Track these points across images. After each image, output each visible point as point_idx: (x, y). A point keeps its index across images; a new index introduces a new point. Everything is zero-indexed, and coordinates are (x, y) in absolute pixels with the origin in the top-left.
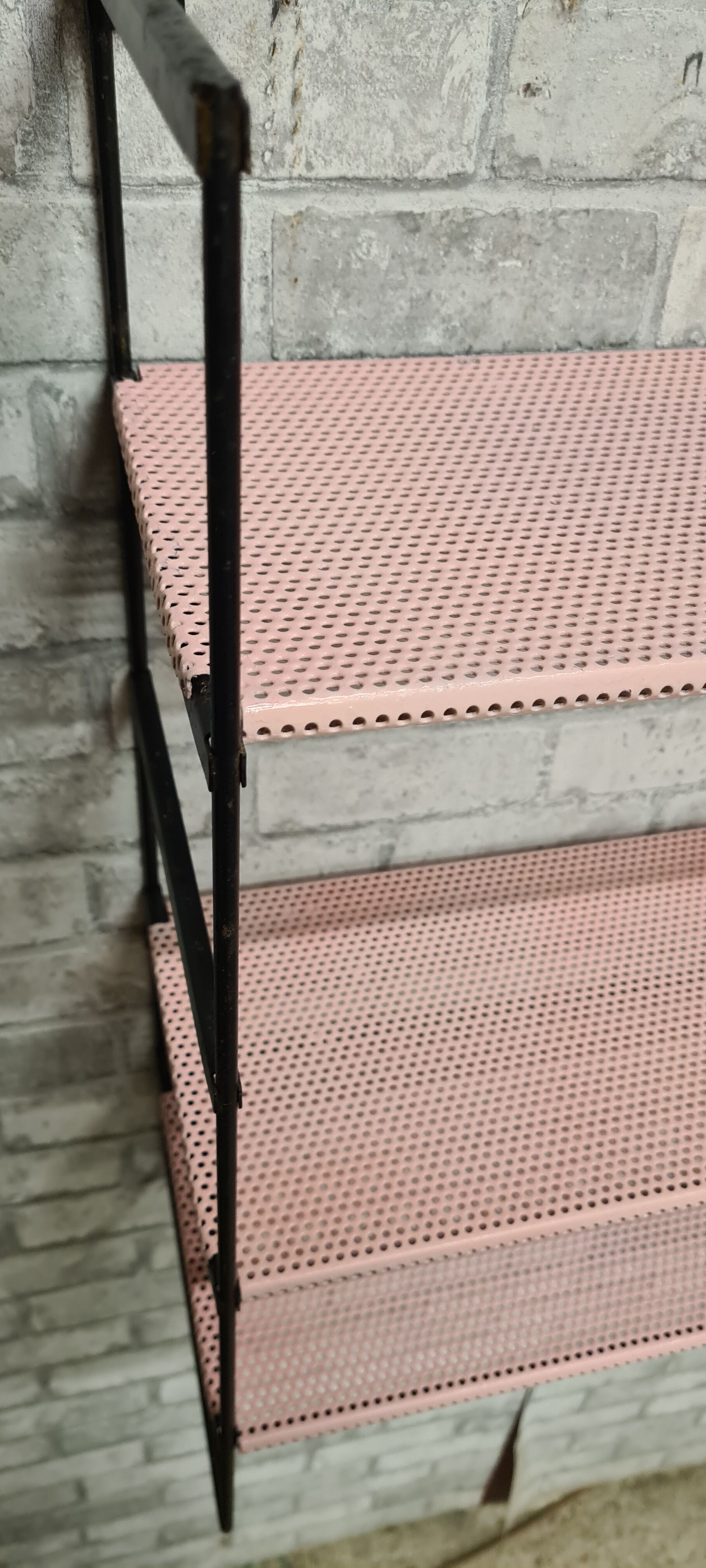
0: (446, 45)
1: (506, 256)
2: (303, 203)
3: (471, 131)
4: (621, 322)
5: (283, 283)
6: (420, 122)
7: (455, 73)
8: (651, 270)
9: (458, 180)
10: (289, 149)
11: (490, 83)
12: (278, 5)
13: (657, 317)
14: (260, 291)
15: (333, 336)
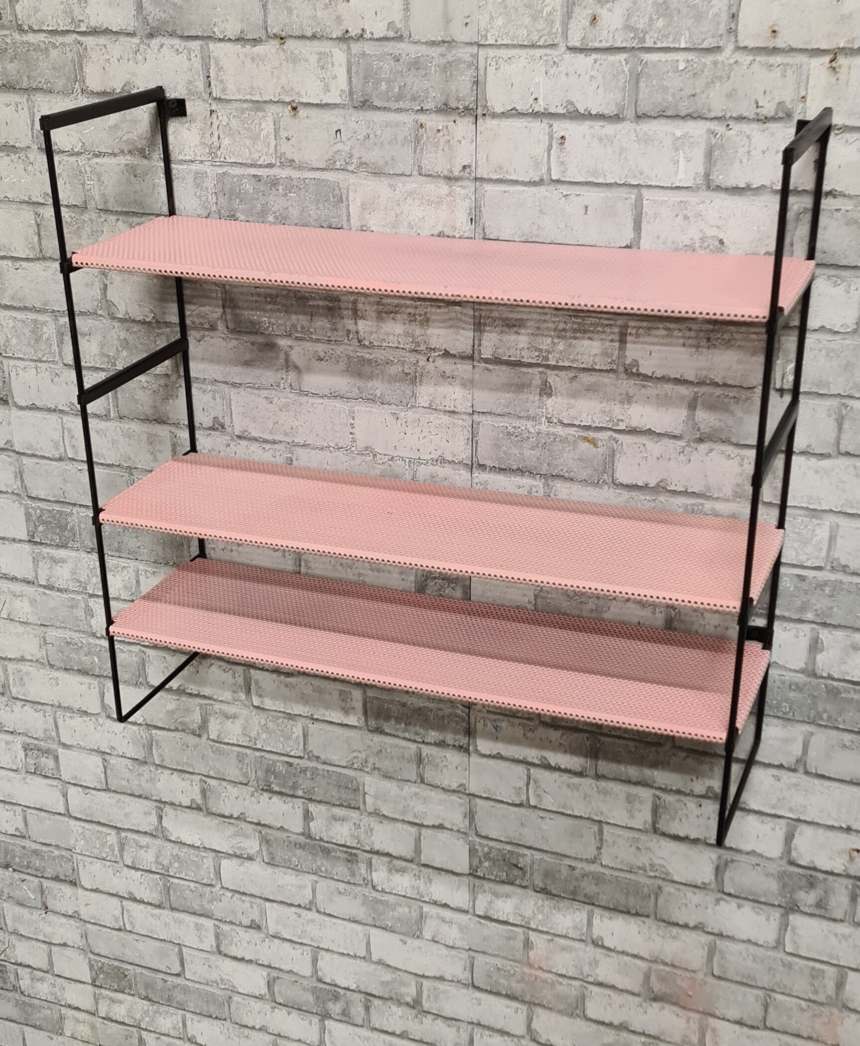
0: (260, 124)
1: (290, 192)
2: (225, 169)
3: (272, 150)
4: (336, 220)
5: (221, 195)
6: (256, 147)
7: (264, 133)
8: (342, 202)
9: (270, 166)
11: (275, 136)
12: (212, 112)
13: (349, 220)
14: (214, 196)
15: (238, 215)
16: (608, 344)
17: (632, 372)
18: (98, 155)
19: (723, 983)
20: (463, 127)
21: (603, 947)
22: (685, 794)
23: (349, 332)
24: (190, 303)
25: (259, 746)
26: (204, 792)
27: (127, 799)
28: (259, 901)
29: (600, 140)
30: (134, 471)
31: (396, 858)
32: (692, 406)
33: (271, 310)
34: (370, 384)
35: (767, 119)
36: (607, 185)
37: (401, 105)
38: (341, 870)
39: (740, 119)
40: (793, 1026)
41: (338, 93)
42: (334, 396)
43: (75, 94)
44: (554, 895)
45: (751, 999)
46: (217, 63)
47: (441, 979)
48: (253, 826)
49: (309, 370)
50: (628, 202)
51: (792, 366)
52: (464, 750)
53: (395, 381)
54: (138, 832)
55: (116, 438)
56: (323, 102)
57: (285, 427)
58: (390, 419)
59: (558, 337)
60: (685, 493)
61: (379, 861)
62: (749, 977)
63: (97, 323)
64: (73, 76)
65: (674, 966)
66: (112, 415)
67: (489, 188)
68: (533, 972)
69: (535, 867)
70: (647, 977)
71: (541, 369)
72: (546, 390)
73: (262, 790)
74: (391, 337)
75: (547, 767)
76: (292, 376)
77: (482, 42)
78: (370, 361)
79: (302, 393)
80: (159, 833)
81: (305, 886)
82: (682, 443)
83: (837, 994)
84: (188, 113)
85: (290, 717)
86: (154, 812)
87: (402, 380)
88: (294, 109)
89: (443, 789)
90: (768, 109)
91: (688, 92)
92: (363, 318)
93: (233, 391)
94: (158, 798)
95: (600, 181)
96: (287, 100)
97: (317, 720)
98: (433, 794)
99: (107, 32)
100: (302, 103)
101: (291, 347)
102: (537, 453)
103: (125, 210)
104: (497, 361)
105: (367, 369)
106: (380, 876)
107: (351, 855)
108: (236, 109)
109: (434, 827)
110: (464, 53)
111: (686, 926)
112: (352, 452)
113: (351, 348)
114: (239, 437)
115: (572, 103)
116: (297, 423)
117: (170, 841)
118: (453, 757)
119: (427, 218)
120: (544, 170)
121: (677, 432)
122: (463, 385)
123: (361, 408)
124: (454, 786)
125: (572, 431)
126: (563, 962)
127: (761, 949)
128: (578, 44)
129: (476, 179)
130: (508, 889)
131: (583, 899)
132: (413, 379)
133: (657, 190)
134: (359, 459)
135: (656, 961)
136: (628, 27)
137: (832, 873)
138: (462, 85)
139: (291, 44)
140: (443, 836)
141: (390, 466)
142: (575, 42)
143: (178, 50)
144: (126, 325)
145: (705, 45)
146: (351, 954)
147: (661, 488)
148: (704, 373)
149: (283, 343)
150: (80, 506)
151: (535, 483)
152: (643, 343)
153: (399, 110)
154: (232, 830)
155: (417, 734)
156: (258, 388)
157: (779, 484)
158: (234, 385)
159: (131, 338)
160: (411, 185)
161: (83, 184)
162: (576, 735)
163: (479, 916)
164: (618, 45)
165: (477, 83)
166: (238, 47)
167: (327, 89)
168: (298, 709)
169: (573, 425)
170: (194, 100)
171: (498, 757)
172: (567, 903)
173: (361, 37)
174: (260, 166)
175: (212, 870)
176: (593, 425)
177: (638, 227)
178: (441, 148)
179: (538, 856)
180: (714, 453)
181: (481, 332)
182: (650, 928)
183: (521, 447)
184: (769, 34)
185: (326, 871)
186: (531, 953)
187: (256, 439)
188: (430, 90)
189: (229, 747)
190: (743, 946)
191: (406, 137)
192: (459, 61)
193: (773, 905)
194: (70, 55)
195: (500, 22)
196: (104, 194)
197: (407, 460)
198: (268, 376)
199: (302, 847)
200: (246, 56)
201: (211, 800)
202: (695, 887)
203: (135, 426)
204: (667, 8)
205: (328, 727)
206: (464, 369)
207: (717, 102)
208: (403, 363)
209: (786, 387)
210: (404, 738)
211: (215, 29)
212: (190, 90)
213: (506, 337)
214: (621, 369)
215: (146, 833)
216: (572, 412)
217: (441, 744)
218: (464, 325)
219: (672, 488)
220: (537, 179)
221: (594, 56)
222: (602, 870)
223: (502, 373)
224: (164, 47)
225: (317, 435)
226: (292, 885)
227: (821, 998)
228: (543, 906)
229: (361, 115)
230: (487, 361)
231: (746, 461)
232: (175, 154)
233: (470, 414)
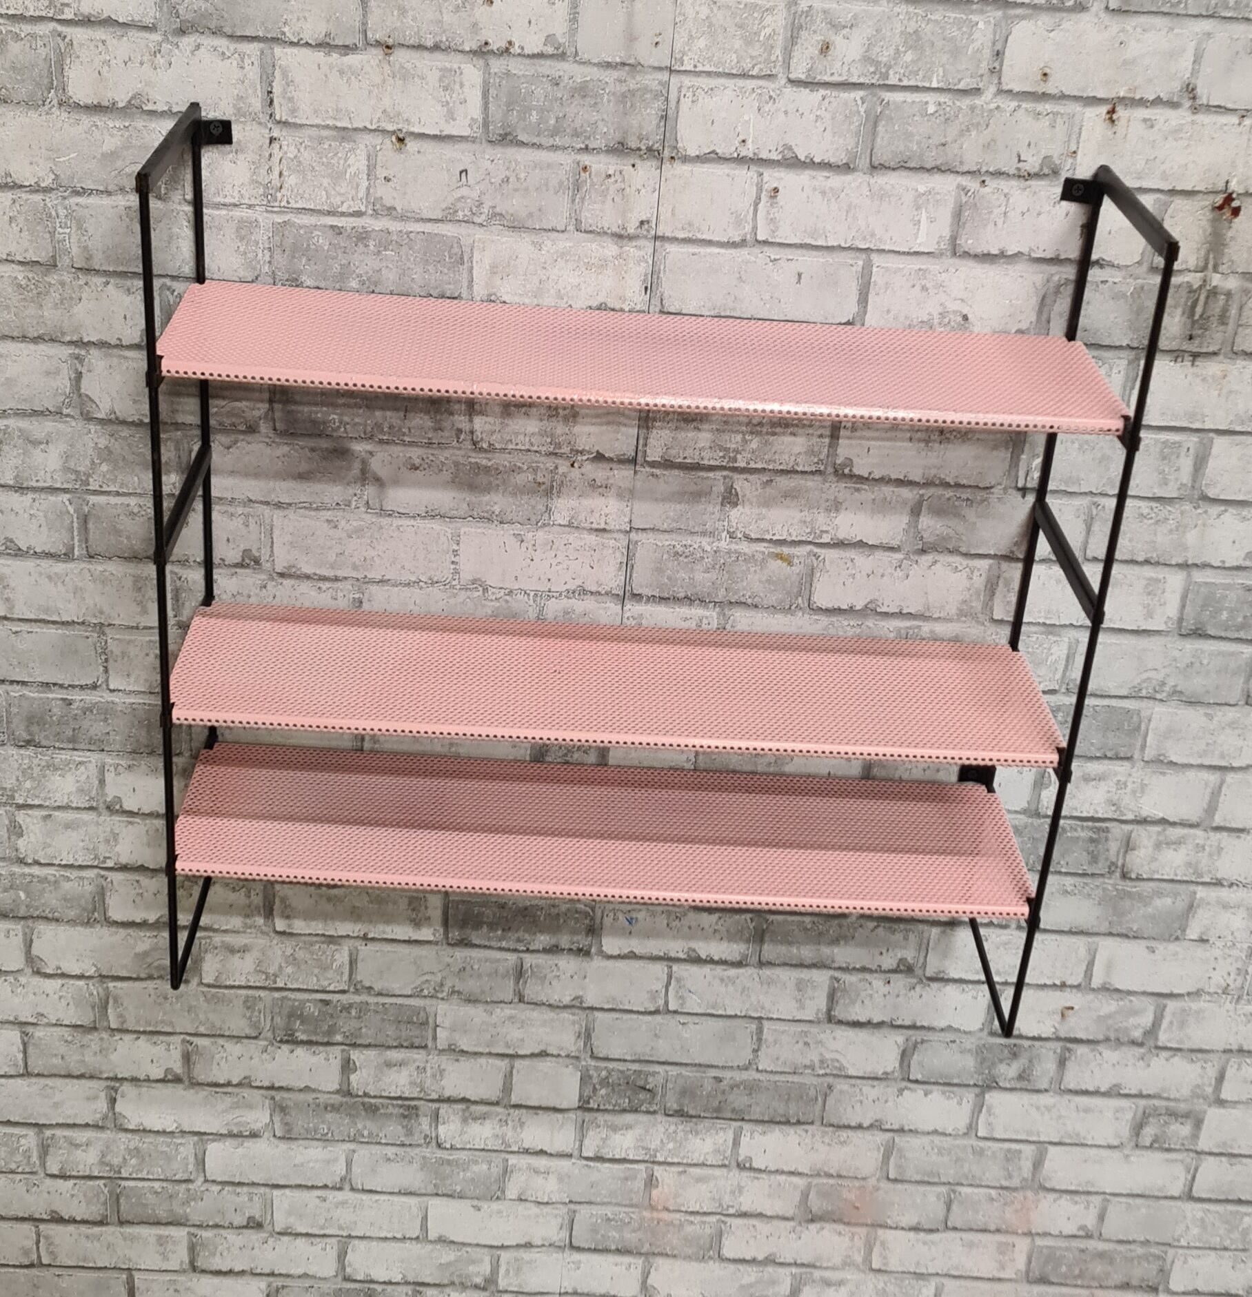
0: (346, 160)
1: (385, 250)
2: (286, 218)
3: (362, 193)
4: (452, 287)
5: (278, 251)
6: (338, 188)
7: (352, 170)
8: (463, 263)
9: (358, 214)
10: (279, 195)
11: (368, 175)
12: (272, 140)
13: (470, 286)
14: (267, 254)
15: (303, 278)
16: (815, 440)
17: (843, 473)
18: (82, 192)
19: (899, 1186)
20: (645, 172)
21: (751, 1169)
22: (870, 971)
23: (460, 431)
24: (217, 397)
25: (280, 984)
26: (187, 1058)
27: (59, 1082)
28: (262, 1190)
29: (823, 193)
30: (107, 630)
31: (475, 1102)
32: (916, 511)
33: (344, 405)
34: (486, 498)
35: (1030, 176)
36: (827, 248)
37: (558, 141)
38: (393, 1130)
39: (999, 174)
40: (980, 1219)
41: (467, 121)
42: (431, 515)
43: (46, 108)
44: (692, 1117)
45: (932, 1199)
46: (285, 74)
47: (528, 1245)
48: (262, 1092)
49: (396, 482)
50: (854, 269)
51: (1038, 461)
52: (584, 953)
53: (522, 493)
54: (74, 1125)
55: (80, 584)
56: (444, 133)
57: (355, 559)
58: (512, 542)
59: (752, 433)
60: (900, 615)
61: (450, 1111)
62: (931, 1174)
63: (61, 426)
64: (46, 81)
65: (840, 1176)
66: (76, 553)
67: (672, 248)
68: (655, 1215)
69: (670, 1085)
70: (805, 1196)
71: (725, 473)
72: (731, 498)
73: (281, 1041)
74: (521, 437)
75: (696, 960)
76: (370, 491)
77: (676, 67)
78: (487, 469)
79: (383, 513)
80: (112, 1122)
81: (336, 1160)
82: (899, 556)
83: (1034, 1175)
84: (234, 140)
85: (331, 940)
86: (103, 1095)
87: (532, 492)
88: (401, 140)
89: (550, 1006)
90: (1032, 163)
91: (936, 140)
92: (481, 413)
93: (278, 515)
94: (111, 1075)
95: (819, 243)
96: (390, 128)
97: (373, 939)
98: (535, 1014)
99: (109, 22)
100: (412, 134)
101: (371, 453)
102: (713, 575)
103: (121, 269)
104: (667, 464)
105: (483, 479)
106: (449, 1129)
107: (408, 1108)
108: (310, 137)
109: (533, 1055)
110: (652, 80)
111: (860, 1127)
112: (453, 587)
113: (462, 452)
114: (282, 575)
115: (790, 148)
116: (372, 553)
117: (126, 1130)
118: (567, 964)
119: (583, 286)
120: (748, 228)
121: (895, 543)
122: (620, 496)
123: (470, 530)
124: (567, 1000)
125: (761, 547)
126: (697, 1196)
127: (948, 1138)
128: (803, 77)
129: (656, 238)
130: (629, 1118)
131: (729, 1115)
132: (549, 490)
133: (892, 255)
134: (463, 595)
135: (818, 1175)
136: (867, 59)
137: (1039, 1039)
138: (645, 121)
139: (400, 56)
140: (545, 1065)
141: (507, 602)
142: (799, 73)
143: (223, 53)
144: (110, 428)
145: (961, 86)
146: (399, 1236)
147: (870, 610)
148: (933, 472)
149: (359, 447)
150: (12, 682)
151: (707, 613)
152: (861, 438)
153: (554, 148)
154: (228, 1100)
155: (519, 940)
156: (317, 509)
157: (1013, 598)
158: (279, 505)
159: (116, 446)
160: (563, 243)
161: (52, 234)
162: (737, 917)
163: (587, 1159)
164: (854, 80)
165: (665, 118)
166: (320, 55)
167: (451, 116)
168: (344, 928)
169: (763, 540)
170: (244, 123)
171: (632, 956)
172: (707, 1123)
173: (506, 51)
174: (343, 214)
175: (192, 1159)
176: (789, 539)
177: (863, 300)
178: (609, 198)
179: (673, 1071)
180: (938, 565)
181: (648, 428)
182: (813, 1136)
183: (692, 570)
184: (1039, 77)
185: (370, 1134)
186: (655, 1193)
187: (308, 577)
188: (600, 124)
189: (232, 991)
190: (926, 1140)
191: (561, 183)
192: (646, 90)
193: (968, 1086)
194: (42, 52)
195: (702, 43)
196: (86, 248)
197: (532, 594)
198: (333, 492)
199: (335, 1108)
200: (331, 68)
201: (198, 1066)
202: (876, 1078)
203: (114, 568)
204: (919, 39)
205: (388, 947)
206: (622, 475)
207: (971, 152)
208: (535, 470)
209: (1029, 485)
210: (501, 949)
211: (286, 29)
212: (239, 109)
213: (681, 435)
214: (830, 470)
215: (87, 1125)
216: (764, 524)
217: (554, 950)
218: (626, 421)
219: (884, 609)
220: (737, 239)
221: (822, 92)
222: (758, 1076)
223: (674, 479)
224: (202, 49)
225: (403, 567)
226: (317, 1161)
227: (1015, 1182)
228: (675, 1132)
229: (499, 152)
230: (653, 464)
231: (976, 573)
232: (207, 196)
233: (627, 532)
